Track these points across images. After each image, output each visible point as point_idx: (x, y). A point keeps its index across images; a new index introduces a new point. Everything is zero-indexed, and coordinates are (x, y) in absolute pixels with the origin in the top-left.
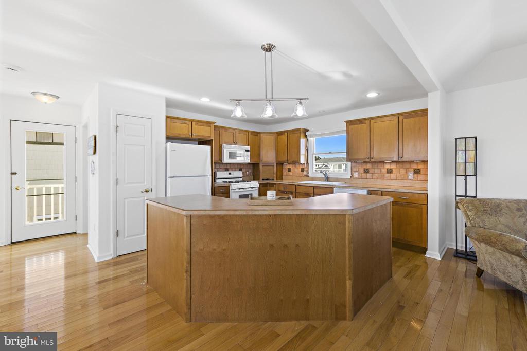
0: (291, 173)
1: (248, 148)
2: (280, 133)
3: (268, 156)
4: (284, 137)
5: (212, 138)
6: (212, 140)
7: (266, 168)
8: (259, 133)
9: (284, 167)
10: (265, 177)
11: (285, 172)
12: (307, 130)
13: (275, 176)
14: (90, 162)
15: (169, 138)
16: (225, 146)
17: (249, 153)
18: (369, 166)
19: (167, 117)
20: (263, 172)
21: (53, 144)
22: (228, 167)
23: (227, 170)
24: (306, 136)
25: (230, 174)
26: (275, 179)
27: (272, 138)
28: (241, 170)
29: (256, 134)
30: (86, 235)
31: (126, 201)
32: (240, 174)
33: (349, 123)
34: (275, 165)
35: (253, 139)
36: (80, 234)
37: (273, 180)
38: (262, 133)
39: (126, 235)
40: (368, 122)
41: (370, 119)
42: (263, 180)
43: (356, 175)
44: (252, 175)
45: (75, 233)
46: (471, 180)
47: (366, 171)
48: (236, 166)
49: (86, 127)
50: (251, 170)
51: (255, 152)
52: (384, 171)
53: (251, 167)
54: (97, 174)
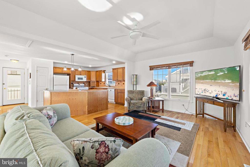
0: (101, 85)
1: (86, 76)
2: (97, 71)
3: (93, 79)
4: (98, 73)
5: (70, 73)
6: (70, 74)
7: (93, 83)
8: (90, 71)
9: (99, 82)
10: (93, 86)
11: (100, 84)
12: (105, 71)
13: (96, 85)
14: (29, 80)
15: (55, 73)
16: (76, 75)
17: (86, 78)
18: (119, 82)
19: (54, 67)
20: (92, 85)
21: (16, 75)
22: (79, 82)
23: (78, 83)
24: (104, 73)
25: (79, 85)
26: (96, 86)
27: (95, 73)
28: (84, 83)
29: (89, 71)
30: (28, 104)
31: (40, 92)
32: (83, 85)
33: (113, 69)
34: (96, 82)
35: (88, 73)
36: (26, 104)
37: (95, 87)
38: (91, 71)
39: (40, 102)
40: (117, 69)
41: (117, 68)
42: (92, 87)
43: (116, 85)
44: (88, 85)
45: (24, 103)
46: (135, 86)
47: (119, 84)
48: (82, 82)
49: (28, 69)
50: (88, 84)
51: (89, 77)
52: (122, 84)
53: (88, 82)
54: (31, 84)
